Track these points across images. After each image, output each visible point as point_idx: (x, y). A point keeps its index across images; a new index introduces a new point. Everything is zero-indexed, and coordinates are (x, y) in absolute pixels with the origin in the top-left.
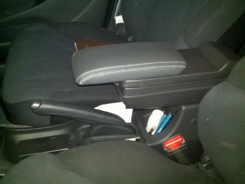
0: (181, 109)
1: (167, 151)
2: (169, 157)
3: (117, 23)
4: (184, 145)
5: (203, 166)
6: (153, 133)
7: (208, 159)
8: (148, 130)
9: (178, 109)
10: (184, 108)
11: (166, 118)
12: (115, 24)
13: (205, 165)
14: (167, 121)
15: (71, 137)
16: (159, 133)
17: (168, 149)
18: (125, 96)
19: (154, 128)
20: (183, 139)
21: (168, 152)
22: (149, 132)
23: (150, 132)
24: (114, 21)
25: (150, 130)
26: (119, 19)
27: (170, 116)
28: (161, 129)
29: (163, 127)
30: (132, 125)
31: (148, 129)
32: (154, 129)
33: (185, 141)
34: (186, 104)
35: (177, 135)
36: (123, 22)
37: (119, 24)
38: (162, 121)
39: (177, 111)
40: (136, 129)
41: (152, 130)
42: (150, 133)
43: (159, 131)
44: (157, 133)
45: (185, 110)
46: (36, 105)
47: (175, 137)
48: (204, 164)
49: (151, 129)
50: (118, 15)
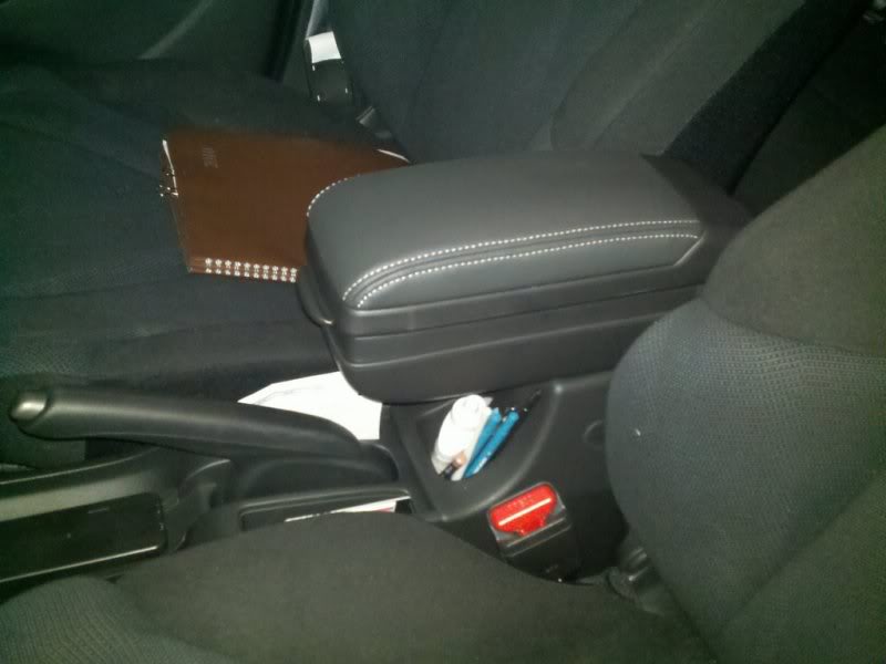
0: (548, 393)
1: (507, 542)
2: (510, 562)
3: (315, 59)
4: (561, 520)
5: (627, 581)
6: (457, 476)
7: (644, 556)
8: (439, 465)
9: (538, 393)
10: (559, 389)
11: (500, 424)
12: (311, 65)
13: (631, 578)
14: (503, 432)
15: (164, 504)
16: (476, 475)
17: (507, 536)
18: (354, 363)
19: (459, 461)
20: (558, 497)
21: (509, 545)
22: (444, 472)
23: (448, 471)
24: (307, 51)
25: (448, 467)
26: (323, 47)
27: (514, 417)
28: (483, 461)
29: (489, 454)
30: (382, 447)
31: (438, 461)
32: (460, 466)
33: (563, 507)
34: (566, 375)
35: (538, 484)
36: (337, 56)
37: (323, 65)
38: (486, 435)
39: (538, 398)
40: (397, 465)
41: (453, 467)
42: (447, 475)
43: (476, 470)
44: (468, 475)
45: (565, 395)
46: (31, 406)
47: (529, 492)
48: (631, 572)
49: (449, 461)
50: (319, 30)
